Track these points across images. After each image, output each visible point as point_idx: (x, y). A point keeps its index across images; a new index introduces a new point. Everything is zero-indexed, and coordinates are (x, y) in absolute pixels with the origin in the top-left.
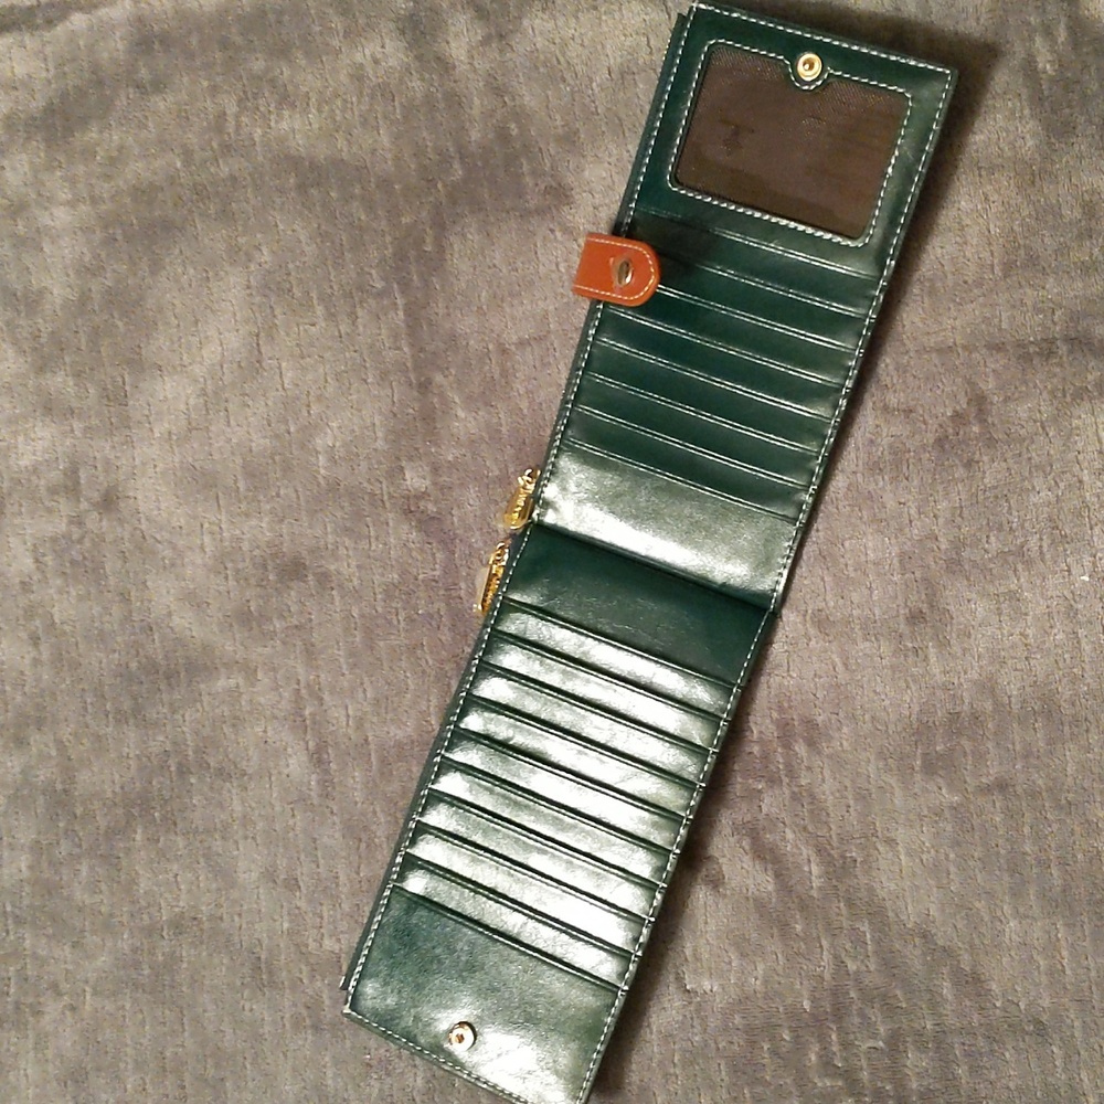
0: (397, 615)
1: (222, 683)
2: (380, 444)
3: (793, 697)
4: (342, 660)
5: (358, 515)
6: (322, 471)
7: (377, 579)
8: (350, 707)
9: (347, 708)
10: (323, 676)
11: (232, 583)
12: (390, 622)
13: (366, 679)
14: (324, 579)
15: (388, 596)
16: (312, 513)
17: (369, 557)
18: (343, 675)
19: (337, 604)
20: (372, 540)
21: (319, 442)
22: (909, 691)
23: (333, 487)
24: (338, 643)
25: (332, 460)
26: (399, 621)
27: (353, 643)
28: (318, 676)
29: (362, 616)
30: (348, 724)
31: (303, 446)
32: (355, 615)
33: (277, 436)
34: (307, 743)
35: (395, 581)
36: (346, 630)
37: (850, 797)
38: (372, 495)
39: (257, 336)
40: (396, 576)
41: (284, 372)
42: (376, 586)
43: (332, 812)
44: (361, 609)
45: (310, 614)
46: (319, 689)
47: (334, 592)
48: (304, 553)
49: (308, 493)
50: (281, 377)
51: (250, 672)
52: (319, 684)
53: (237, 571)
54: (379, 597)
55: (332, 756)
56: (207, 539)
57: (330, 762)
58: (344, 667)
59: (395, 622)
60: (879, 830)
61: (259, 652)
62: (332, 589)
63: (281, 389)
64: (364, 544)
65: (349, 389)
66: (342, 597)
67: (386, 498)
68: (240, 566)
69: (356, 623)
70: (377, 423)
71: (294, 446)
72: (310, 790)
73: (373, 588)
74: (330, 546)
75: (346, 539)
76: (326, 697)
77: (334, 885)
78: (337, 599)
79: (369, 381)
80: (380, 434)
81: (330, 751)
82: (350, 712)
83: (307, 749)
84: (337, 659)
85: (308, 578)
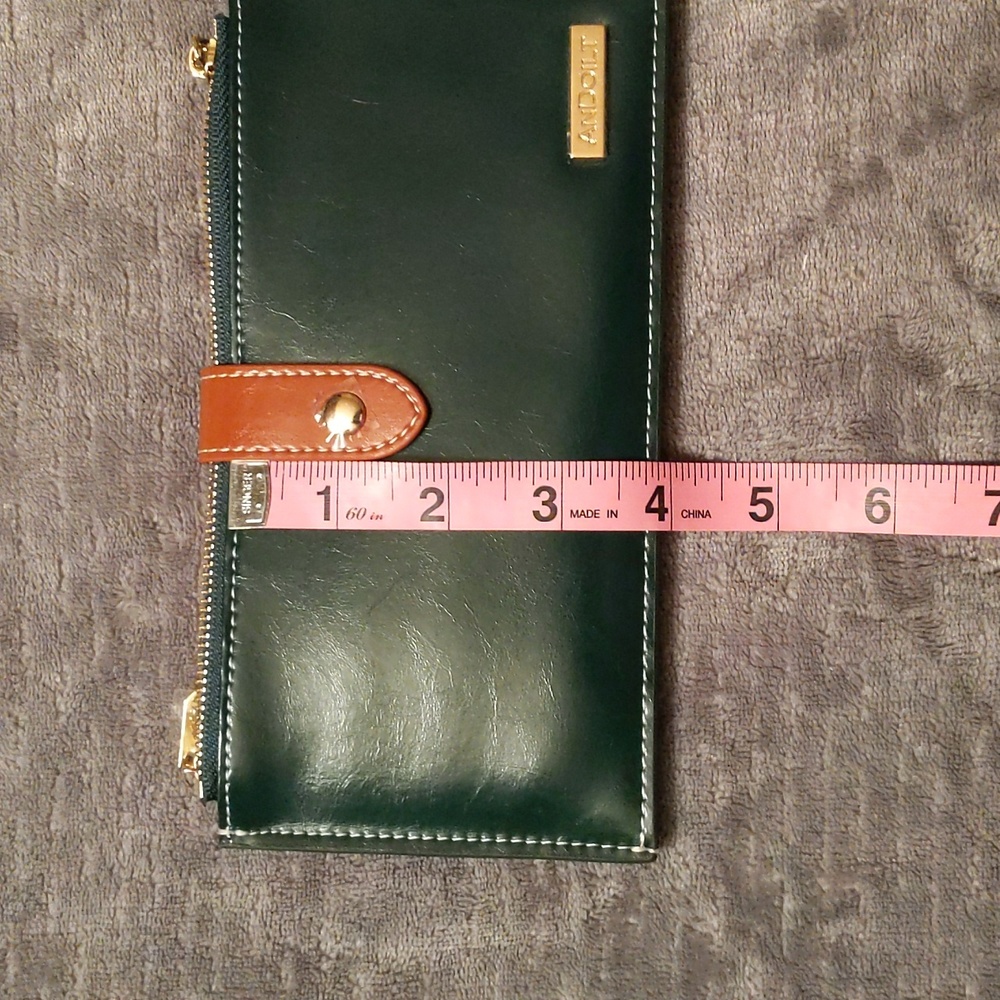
0: (160, 426)
2: (162, 146)
3: (788, 630)
4: (60, 485)
5: (113, 256)
6: (62, 179)
7: (134, 363)
8: (66, 561)
9: (60, 562)
10: (24, 505)
12: (148, 435)
13: (97, 521)
14: (45, 351)
15: (150, 395)
16: (38, 246)
17: (124, 326)
18: (60, 508)
19: (63, 394)
20: (132, 299)
21: (61, 133)
22: (981, 637)
23: (78, 205)
24: (56, 457)
26: (162, 433)
27: (82, 459)
28: (17, 506)
29: (102, 418)
30: (59, 588)
31: (33, 133)
32: (89, 415)
35: (165, 372)
36: (73, 438)
37: (861, 797)
38: (140, 227)
40: (165, 362)
41: (16, 10)
42: (130, 376)
43: (16, 724)
44: (101, 408)
45: (15, 405)
46: (18, 527)
47: (60, 375)
48: (17, 307)
49: (33, 211)
50: (10, 20)
52: (18, 517)
54: (133, 392)
55: (27, 634)
57: (23, 644)
58: (63, 496)
59: (156, 436)
60: (901, 853)
62: (57, 369)
64: (116, 304)
65: (122, 52)
67: (160, 233)
69: (90, 428)
70: (162, 112)
71: (19, 134)
73: (126, 376)
74: (60, 300)
75: (87, 293)
76: (28, 540)
77: (7, 840)
78: (63, 387)
79: (155, 45)
80: (164, 132)
81: (24, 627)
82: (66, 570)
84: (51, 483)
85: (19, 347)
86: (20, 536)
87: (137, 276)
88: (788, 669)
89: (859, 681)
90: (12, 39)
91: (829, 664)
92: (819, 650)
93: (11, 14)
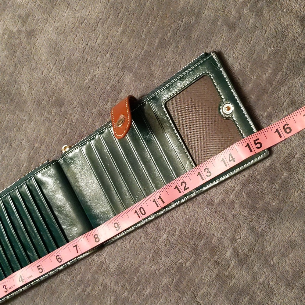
1: (22, 116)
7: (80, 128)
9: (46, 154)
11: (42, 90)
17: (82, 119)
20: (86, 115)
21: (92, 71)
23: (87, 88)
25: (92, 79)
32: (67, 132)
33: (83, 58)
34: (30, 153)
36: (62, 134)
38: (95, 101)
39: (100, 19)
42: (78, 130)
44: (70, 132)
45: (55, 119)
46: (43, 142)
47: (66, 120)
48: (66, 100)
49: (79, 83)
51: (30, 120)
52: (44, 141)
53: (46, 88)
56: (46, 71)
58: (54, 143)
61: (36, 116)
62: (66, 118)
63: (94, 43)
64: (83, 114)
66: (67, 124)
68: (48, 87)
69: (66, 134)
71: (85, 65)
72: (23, 167)
74: (74, 105)
75: (79, 108)
78: (65, 123)
83: (29, 155)
84: (54, 139)
85: (62, 109)
86: (42, 144)
87: (89, 111)
88: (151, 284)
89: (161, 297)
90: (95, 44)
91: (158, 290)
92: (158, 286)
93: (98, 38)
